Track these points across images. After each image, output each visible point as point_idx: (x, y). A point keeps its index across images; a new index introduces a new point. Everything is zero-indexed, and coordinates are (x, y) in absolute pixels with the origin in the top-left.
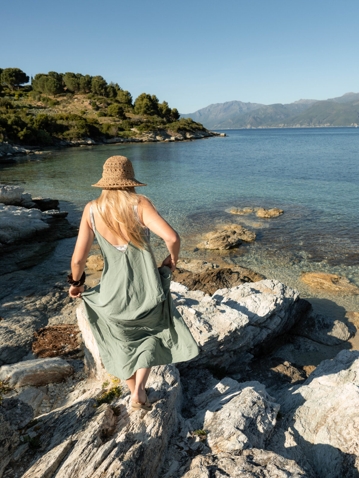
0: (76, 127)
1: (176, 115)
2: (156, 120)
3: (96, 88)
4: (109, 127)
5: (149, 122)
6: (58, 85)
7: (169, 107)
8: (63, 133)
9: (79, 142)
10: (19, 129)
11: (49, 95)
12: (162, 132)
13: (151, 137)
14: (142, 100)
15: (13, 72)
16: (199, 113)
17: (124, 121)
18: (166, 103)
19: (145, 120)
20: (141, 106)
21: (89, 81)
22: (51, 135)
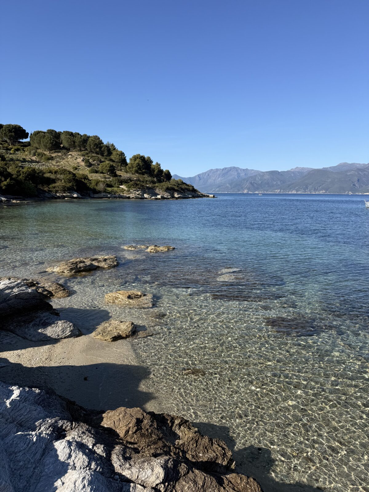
0: (63, 181)
1: (168, 176)
2: (147, 179)
3: (91, 147)
4: (97, 182)
5: (139, 180)
6: (54, 142)
7: (162, 168)
8: (49, 185)
9: (64, 194)
10: (3, 179)
11: (45, 151)
12: (151, 191)
13: (138, 195)
14: (135, 160)
15: (13, 128)
16: (199, 177)
17: (114, 178)
18: (158, 165)
19: (135, 178)
20: (133, 165)
21: (85, 140)
22: (36, 187)
